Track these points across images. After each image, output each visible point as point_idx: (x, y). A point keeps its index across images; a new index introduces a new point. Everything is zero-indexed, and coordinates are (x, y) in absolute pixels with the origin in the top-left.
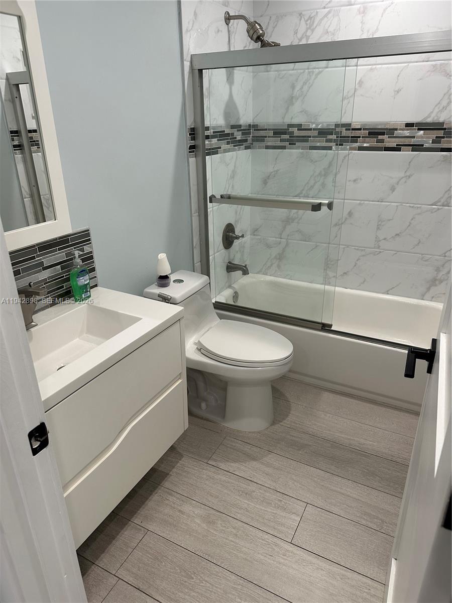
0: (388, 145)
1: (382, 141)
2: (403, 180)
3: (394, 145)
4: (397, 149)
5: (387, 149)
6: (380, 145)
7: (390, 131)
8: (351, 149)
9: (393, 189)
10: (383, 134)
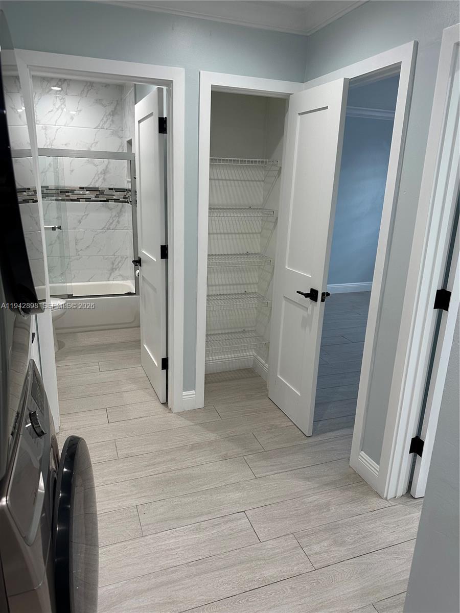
0: (72, 198)
1: (69, 196)
2: (84, 217)
3: (76, 198)
4: (78, 200)
5: (72, 200)
6: (67, 198)
7: (72, 191)
8: (51, 200)
9: (80, 222)
10: (68, 192)
